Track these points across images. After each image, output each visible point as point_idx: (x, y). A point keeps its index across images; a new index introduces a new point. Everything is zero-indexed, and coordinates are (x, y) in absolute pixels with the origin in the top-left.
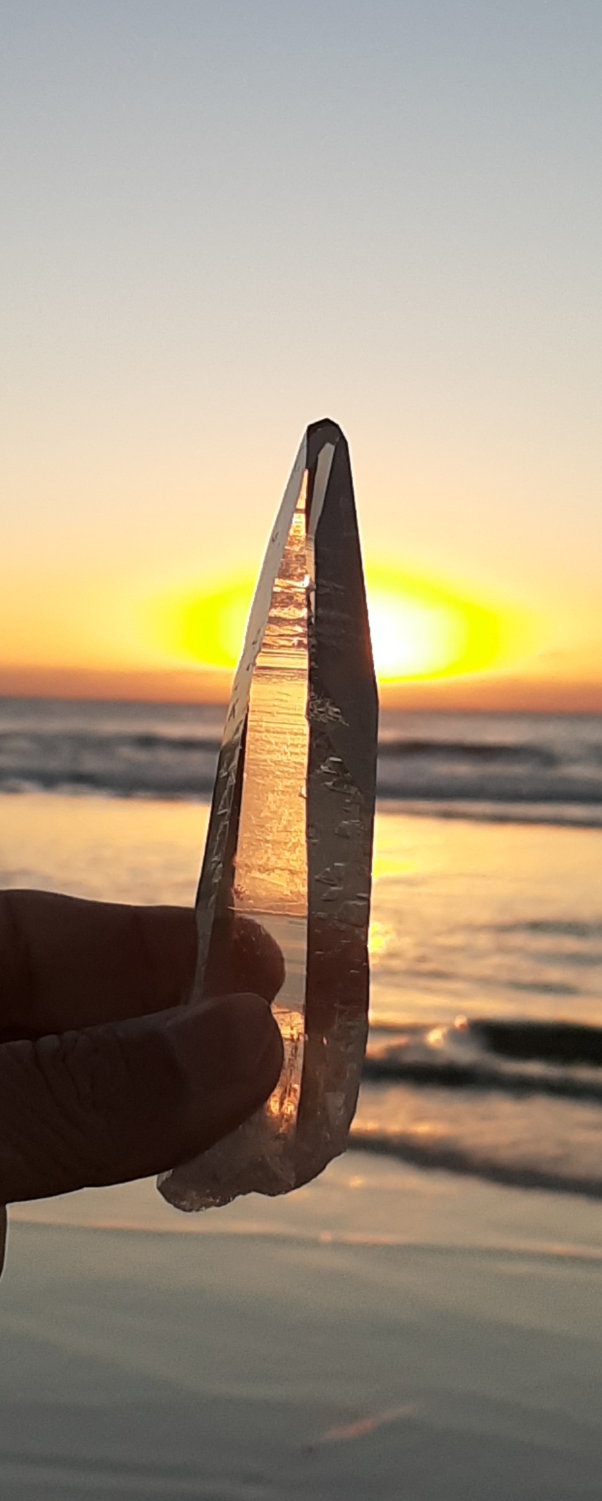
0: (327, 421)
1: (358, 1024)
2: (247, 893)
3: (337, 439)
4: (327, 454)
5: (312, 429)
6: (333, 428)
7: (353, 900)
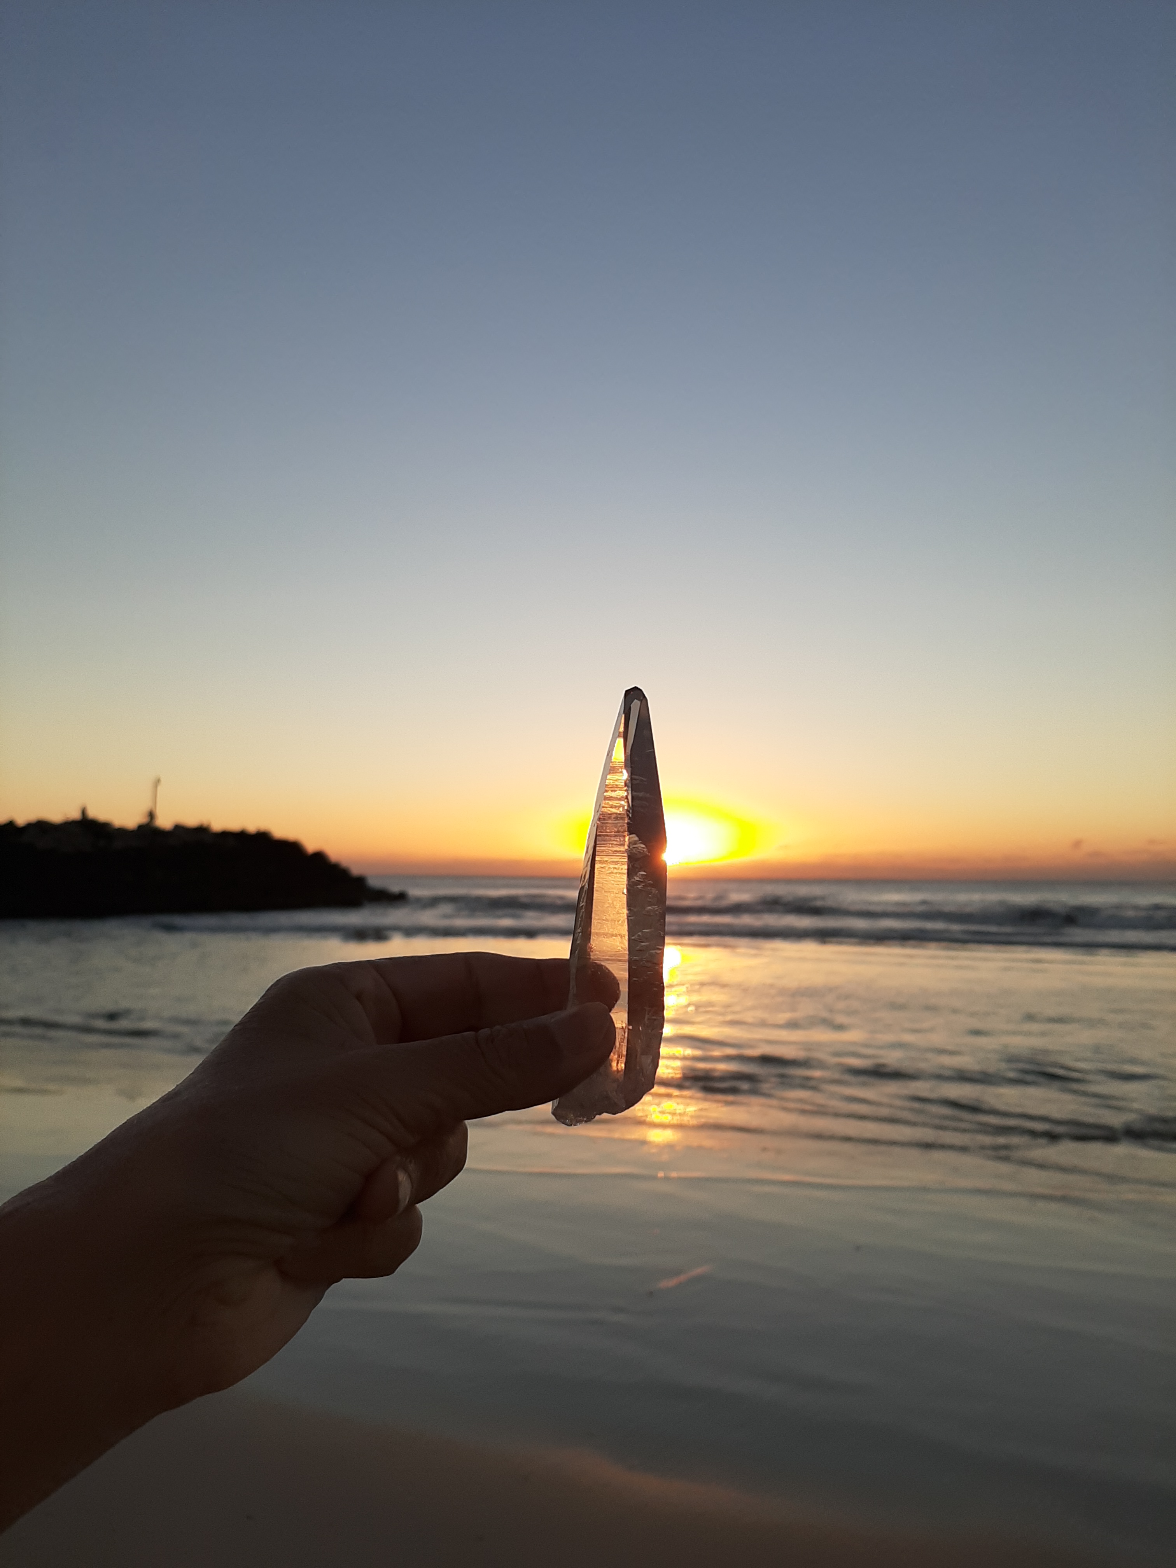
0: (636, 688)
1: (658, 1018)
2: (595, 948)
3: (642, 698)
4: (636, 705)
5: (627, 692)
6: (640, 691)
7: (655, 950)
